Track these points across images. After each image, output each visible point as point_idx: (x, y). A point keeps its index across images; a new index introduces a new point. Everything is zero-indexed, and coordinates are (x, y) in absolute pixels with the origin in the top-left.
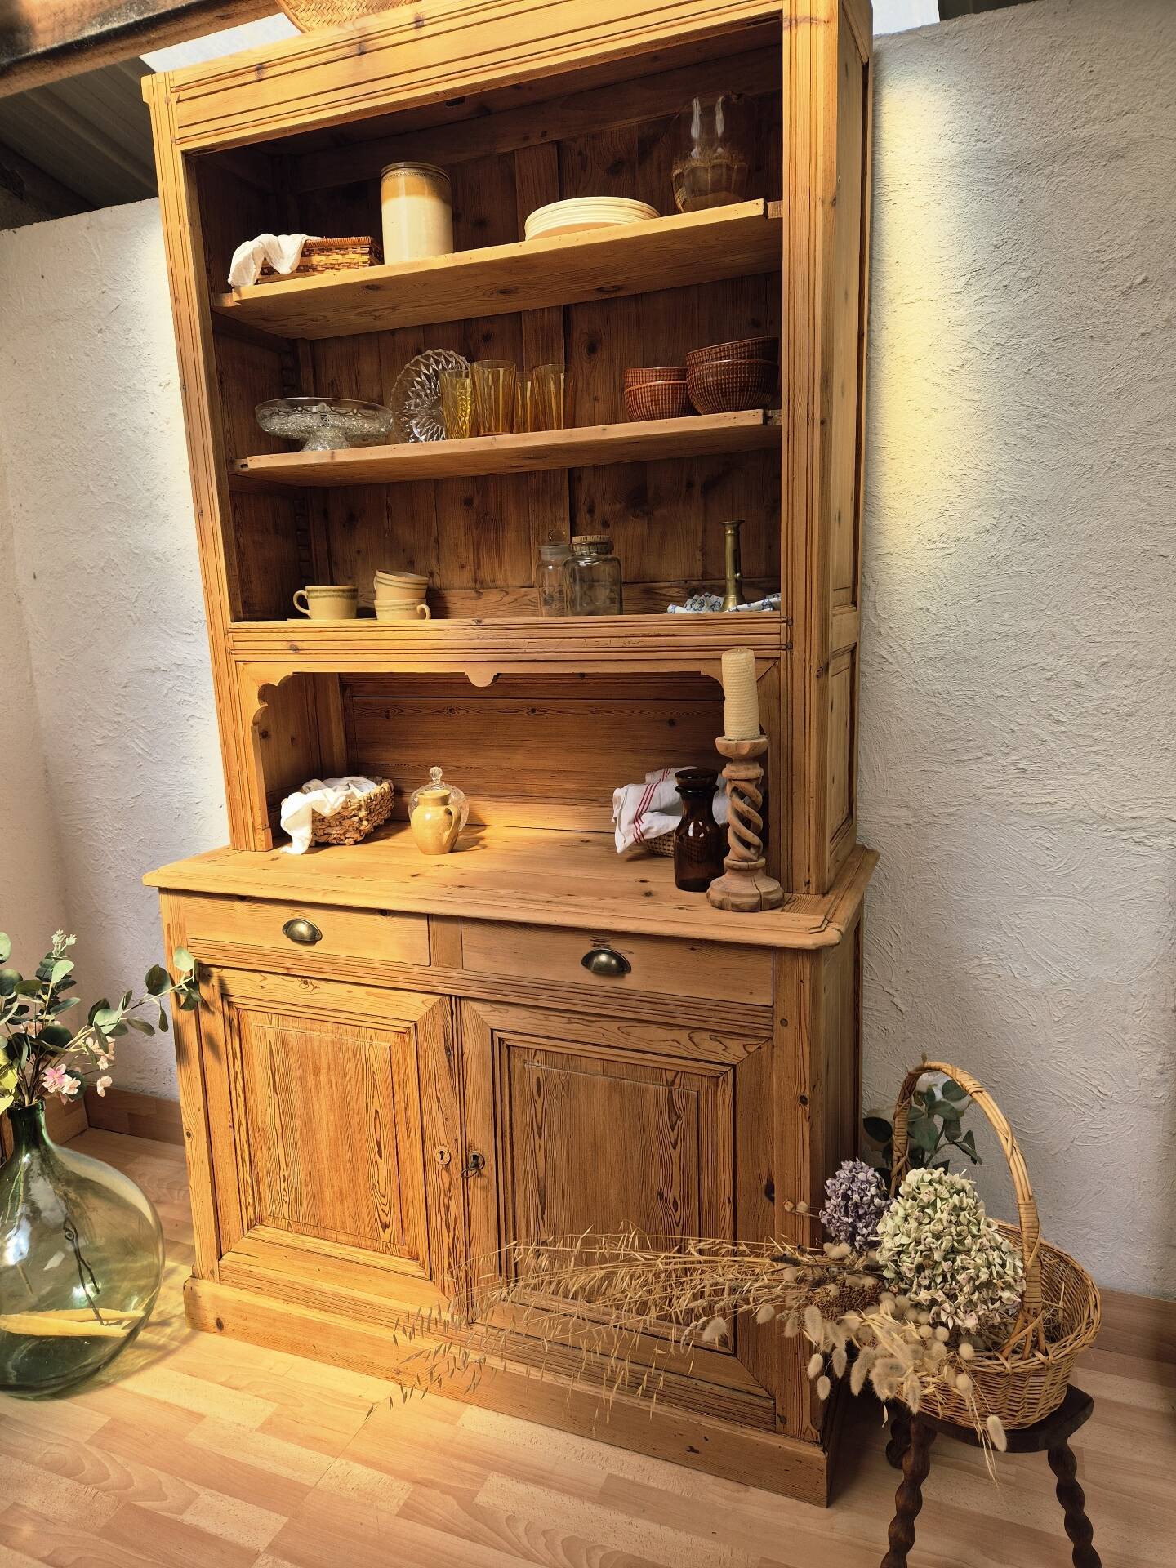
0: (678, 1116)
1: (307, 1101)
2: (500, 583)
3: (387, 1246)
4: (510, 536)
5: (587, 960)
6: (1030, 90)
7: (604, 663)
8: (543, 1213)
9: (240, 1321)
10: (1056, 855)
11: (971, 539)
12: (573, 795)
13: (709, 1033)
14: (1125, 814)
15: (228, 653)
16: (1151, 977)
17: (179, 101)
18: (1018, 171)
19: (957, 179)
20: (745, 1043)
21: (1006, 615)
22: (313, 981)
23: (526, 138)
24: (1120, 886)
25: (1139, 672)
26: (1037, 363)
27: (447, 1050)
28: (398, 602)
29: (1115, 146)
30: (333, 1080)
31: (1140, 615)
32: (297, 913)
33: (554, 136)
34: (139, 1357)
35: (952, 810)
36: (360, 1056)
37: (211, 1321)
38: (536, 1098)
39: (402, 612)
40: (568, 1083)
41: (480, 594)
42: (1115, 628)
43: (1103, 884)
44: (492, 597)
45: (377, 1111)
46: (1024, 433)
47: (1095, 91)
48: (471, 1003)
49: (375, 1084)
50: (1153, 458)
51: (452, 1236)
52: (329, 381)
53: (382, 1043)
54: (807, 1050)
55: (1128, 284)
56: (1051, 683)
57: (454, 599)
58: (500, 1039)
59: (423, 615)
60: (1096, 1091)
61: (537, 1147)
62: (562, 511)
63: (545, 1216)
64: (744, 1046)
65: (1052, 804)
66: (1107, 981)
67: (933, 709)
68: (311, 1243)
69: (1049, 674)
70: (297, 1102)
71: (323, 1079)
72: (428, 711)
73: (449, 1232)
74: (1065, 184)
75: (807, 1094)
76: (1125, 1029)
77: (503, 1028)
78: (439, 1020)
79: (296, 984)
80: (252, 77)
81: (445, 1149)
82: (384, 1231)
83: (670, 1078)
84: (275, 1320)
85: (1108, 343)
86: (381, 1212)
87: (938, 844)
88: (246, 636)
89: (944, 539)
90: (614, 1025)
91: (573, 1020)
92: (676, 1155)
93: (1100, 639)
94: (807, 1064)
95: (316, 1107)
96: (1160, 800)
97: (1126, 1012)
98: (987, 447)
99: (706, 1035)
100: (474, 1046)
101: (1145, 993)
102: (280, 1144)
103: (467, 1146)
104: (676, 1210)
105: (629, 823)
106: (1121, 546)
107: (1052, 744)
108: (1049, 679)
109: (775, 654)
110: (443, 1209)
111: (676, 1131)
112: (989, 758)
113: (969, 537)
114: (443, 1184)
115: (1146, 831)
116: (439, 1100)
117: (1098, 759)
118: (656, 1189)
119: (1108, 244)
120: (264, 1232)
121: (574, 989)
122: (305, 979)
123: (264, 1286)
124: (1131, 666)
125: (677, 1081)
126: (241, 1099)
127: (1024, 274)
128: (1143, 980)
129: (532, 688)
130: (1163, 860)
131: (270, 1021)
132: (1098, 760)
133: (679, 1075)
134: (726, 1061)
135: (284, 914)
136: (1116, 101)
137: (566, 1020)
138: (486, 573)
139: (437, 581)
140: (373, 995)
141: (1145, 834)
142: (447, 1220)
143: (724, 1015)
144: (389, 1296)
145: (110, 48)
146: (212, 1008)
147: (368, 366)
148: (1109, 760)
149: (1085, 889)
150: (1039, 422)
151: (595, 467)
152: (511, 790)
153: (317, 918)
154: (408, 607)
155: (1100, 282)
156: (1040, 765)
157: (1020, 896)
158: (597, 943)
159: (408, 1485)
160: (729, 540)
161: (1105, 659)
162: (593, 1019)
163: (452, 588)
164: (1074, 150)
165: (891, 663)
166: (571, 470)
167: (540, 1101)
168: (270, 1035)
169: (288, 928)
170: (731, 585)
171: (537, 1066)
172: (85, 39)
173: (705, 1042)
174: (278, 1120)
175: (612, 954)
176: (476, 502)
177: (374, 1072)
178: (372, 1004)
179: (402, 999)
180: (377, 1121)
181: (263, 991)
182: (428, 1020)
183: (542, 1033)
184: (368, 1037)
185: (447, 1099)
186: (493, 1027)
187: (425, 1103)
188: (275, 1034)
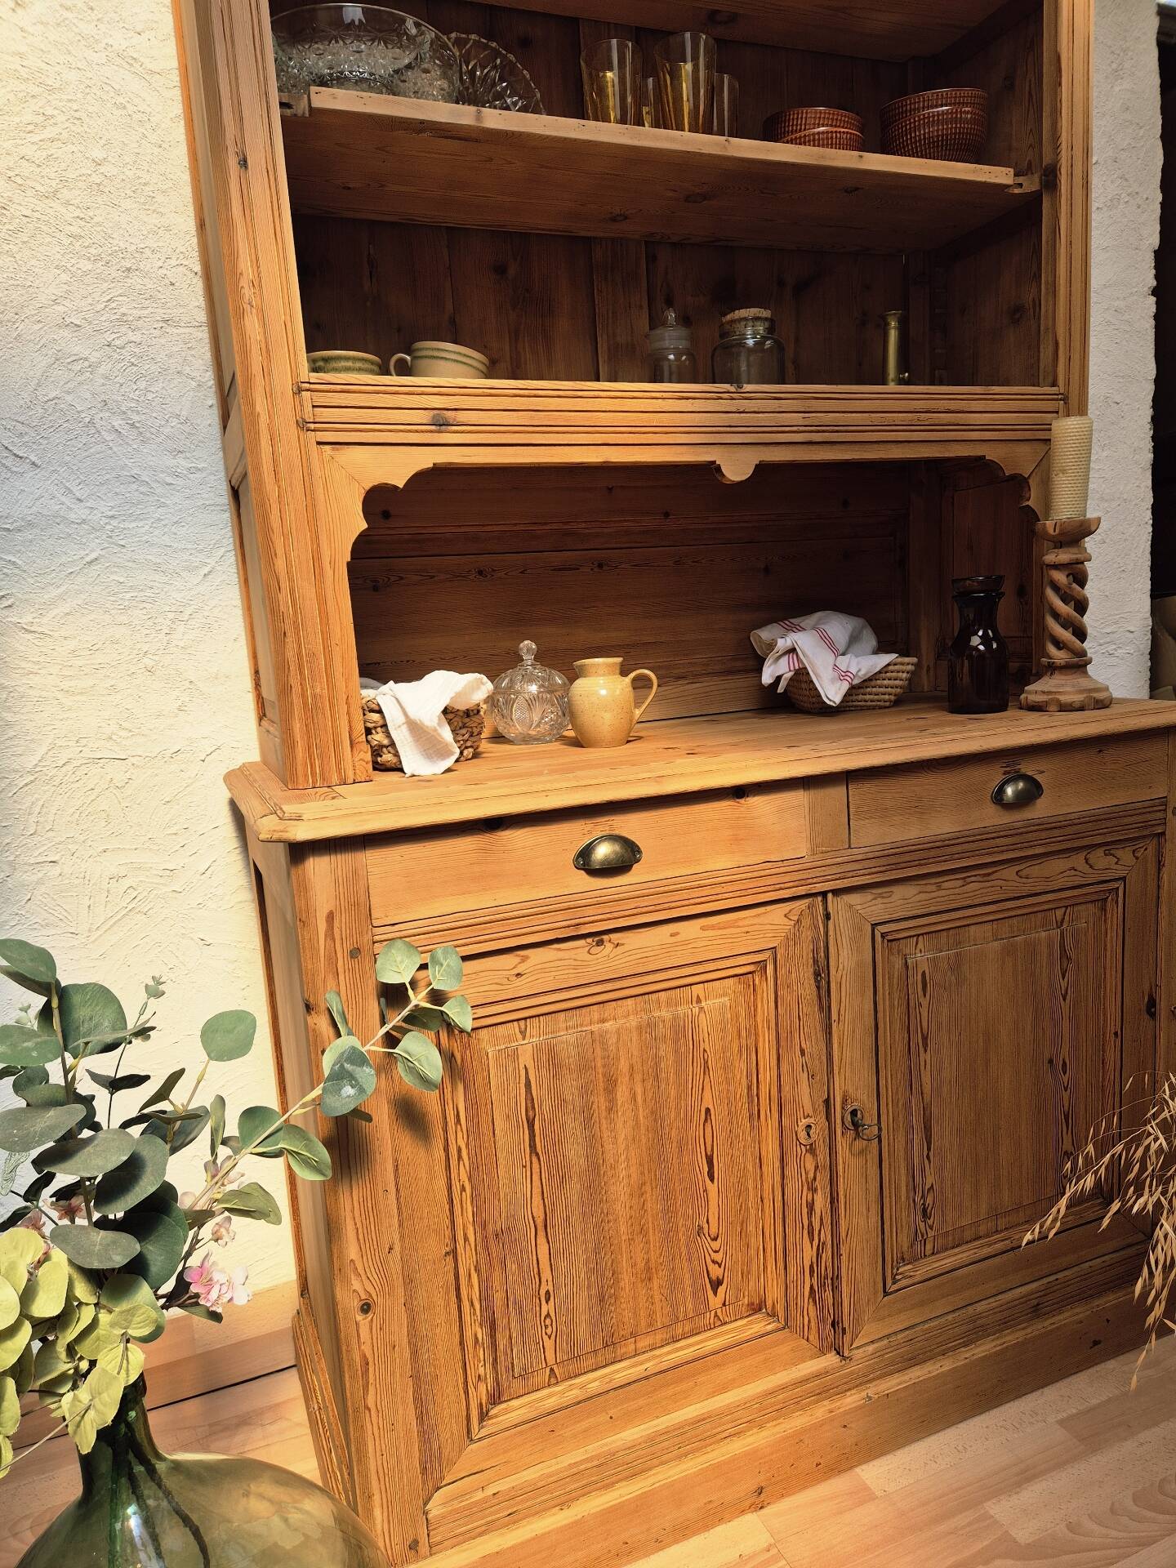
0: (1069, 959)
1: (592, 1143)
3: (716, 1315)
5: (998, 794)
8: (929, 1149)
13: (1103, 848)
20: (1134, 848)
22: (613, 936)
27: (817, 975)
30: (639, 1090)
32: (602, 825)
36: (684, 1035)
38: (922, 999)
40: (956, 965)
45: (708, 1110)
48: (846, 897)
49: (706, 1068)
51: (815, 1248)
58: (883, 935)
61: (922, 1064)
63: (931, 1154)
64: (1134, 851)
68: (593, 1382)
70: (574, 1153)
71: (622, 1094)
73: (812, 1240)
77: (887, 917)
78: (807, 935)
79: (577, 951)
81: (811, 1121)
82: (715, 1293)
83: (1059, 918)
86: (711, 1266)
90: (1009, 873)
91: (969, 880)
92: (1065, 1006)
95: (608, 1147)
99: (1100, 852)
100: (847, 961)
102: (542, 1239)
104: (1065, 1073)
110: (805, 1210)
111: (1066, 979)
114: (806, 1173)
116: (803, 1052)
118: (1047, 1056)
122: (598, 937)
123: (514, 1507)
125: (1067, 918)
129: (598, 535)
131: (523, 1033)
133: (1068, 910)
134: (1117, 876)
135: (576, 834)
137: (960, 883)
140: (713, 927)
142: (810, 1224)
144: (724, 1389)
153: (629, 825)
158: (1008, 769)
160: (893, 336)
162: (990, 870)
167: (925, 1002)
168: (526, 1058)
169: (583, 859)
171: (923, 956)
173: (1099, 858)
174: (537, 1199)
175: (1023, 780)
177: (704, 1050)
178: (710, 943)
179: (756, 921)
180: (708, 1125)
181: (519, 982)
182: (792, 939)
183: (933, 909)
184: (695, 999)
185: (814, 1046)
186: (874, 920)
187: (785, 1067)
188: (537, 1049)
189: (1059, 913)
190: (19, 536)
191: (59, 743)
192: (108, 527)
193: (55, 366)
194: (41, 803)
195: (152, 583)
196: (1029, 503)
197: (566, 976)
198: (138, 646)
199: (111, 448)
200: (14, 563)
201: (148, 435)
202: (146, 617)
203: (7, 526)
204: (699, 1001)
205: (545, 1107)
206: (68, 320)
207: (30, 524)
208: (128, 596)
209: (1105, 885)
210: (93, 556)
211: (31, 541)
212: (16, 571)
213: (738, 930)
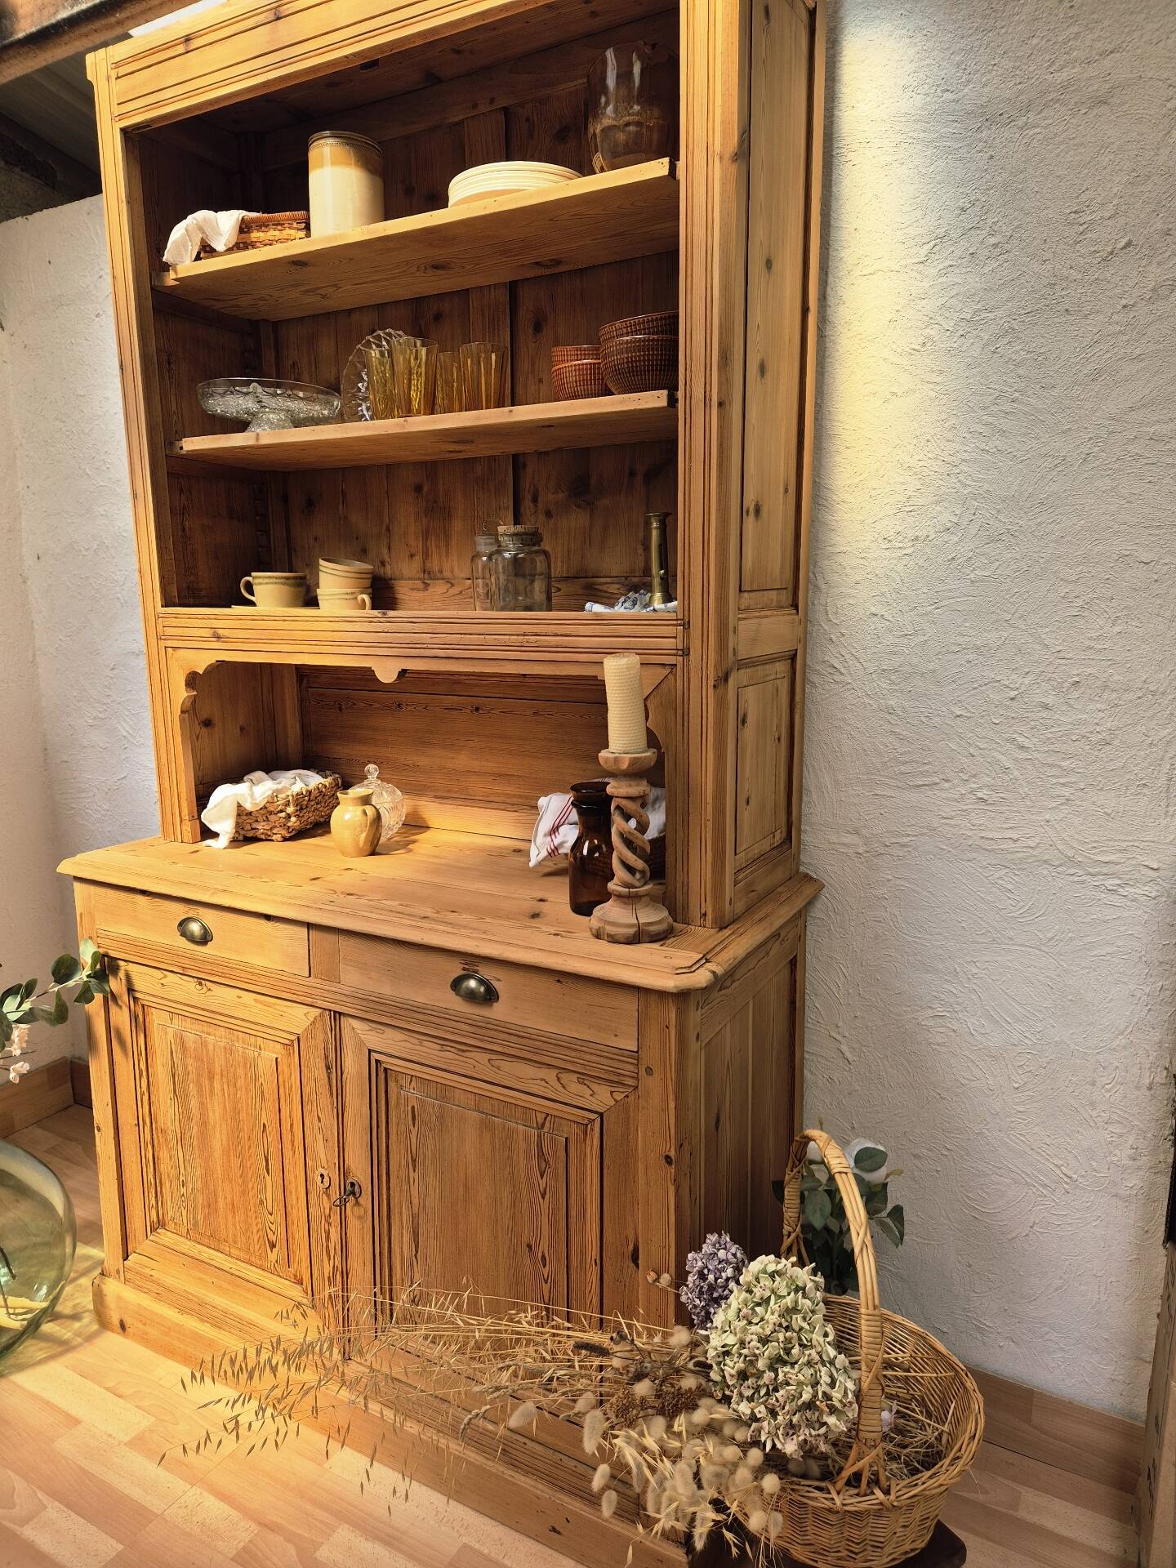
0: (547, 1163)
1: (202, 1105)
2: (447, 574)
3: (274, 1266)
4: (457, 525)
5: (456, 984)
6: (1003, 31)
7: (500, 663)
8: (417, 1252)
9: (140, 1325)
10: (1018, 898)
11: (930, 538)
12: (515, 800)
13: (577, 1075)
14: (1099, 858)
15: (158, 638)
16: (1124, 1047)
17: (118, 78)
18: (988, 124)
19: (922, 135)
20: (613, 1089)
21: (967, 625)
22: (207, 983)
23: (475, 106)
24: (1089, 939)
25: (1114, 695)
26: (1006, 340)
27: (328, 1068)
28: (337, 590)
29: (1097, 91)
31: (1117, 629)
32: (191, 911)
33: (502, 102)
34: (41, 1349)
35: (906, 840)
36: (250, 1065)
37: (116, 1321)
38: (411, 1127)
39: (344, 602)
41: (427, 585)
42: (1087, 643)
43: (1070, 935)
44: (439, 588)
45: (264, 1125)
46: (991, 420)
47: (1076, 29)
48: (351, 1020)
49: (263, 1096)
50: (1134, 449)
51: (332, 1266)
52: (290, 362)
53: (271, 1053)
54: (672, 1105)
55: (1109, 249)
56: (1014, 704)
57: (403, 590)
59: (363, 606)
60: (1058, 1172)
61: (412, 1181)
62: (505, 501)
63: (419, 1256)
64: (612, 1092)
65: (1015, 841)
66: (1073, 1046)
67: (887, 727)
68: (207, 1253)
69: (1013, 694)
70: (194, 1104)
71: (217, 1085)
72: (378, 706)
73: (329, 1260)
74: (1040, 137)
75: (672, 1154)
76: (1092, 1104)
78: (320, 1037)
79: (191, 984)
80: (181, 49)
81: (325, 1173)
82: (271, 1251)
83: (540, 1121)
84: (169, 1328)
85: (1086, 317)
86: (268, 1231)
87: (890, 877)
88: (174, 622)
89: (900, 538)
90: (484, 1057)
91: (445, 1048)
92: (545, 1205)
93: (1070, 656)
94: (672, 1121)
95: (211, 1114)
96: (1136, 844)
97: (1093, 1084)
98: (950, 436)
100: (354, 1066)
101: (1116, 1064)
102: (179, 1147)
103: (344, 1172)
104: (545, 1266)
105: (545, 835)
106: (1096, 549)
107: (1016, 773)
108: (1012, 699)
109: (671, 660)
110: (324, 1235)
111: (544, 1180)
112: (946, 785)
113: (928, 536)
114: (324, 1208)
115: (1120, 878)
116: (319, 1121)
117: (1066, 792)
118: (525, 1239)
119: (1087, 203)
120: (166, 1237)
121: (445, 1015)
122: (200, 981)
123: (163, 1293)
124: (1105, 687)
125: (547, 1124)
126: (146, 1098)
127: (993, 240)
128: (1114, 1050)
129: (476, 686)
130: (1139, 913)
131: (171, 1020)
132: (1067, 794)
133: (549, 1118)
134: (592, 1108)
135: (180, 911)
136: (1099, 39)
137: (439, 1047)
138: (434, 565)
139: (388, 571)
140: (261, 1002)
141: (1119, 882)
142: (328, 1246)
143: (588, 1057)
145: (84, 30)
146: (119, 1002)
147: (326, 347)
148: (1081, 794)
149: (1050, 940)
150: (1007, 407)
151: (540, 454)
152: (456, 792)
153: (210, 918)
154: (347, 597)
155: (1078, 247)
156: (1002, 795)
157: (978, 943)
159: (254, 1527)
160: (655, 534)
161: (1077, 679)
162: (464, 1048)
163: (401, 579)
164: (1050, 98)
165: (842, 674)
166: (515, 457)
167: (414, 1131)
168: (171, 1035)
170: (656, 582)
171: (413, 1093)
172: (58, 22)
174: (177, 1124)
175: (481, 982)
176: (425, 489)
177: (262, 1084)
178: (261, 1013)
180: (265, 1135)
182: (310, 1033)
183: (416, 1059)
184: (257, 1046)
185: (327, 1119)
186: (370, 1047)
187: (307, 1122)
188: (175, 1034)
189: (540, 1116)
204: (260, 1049)
205: (180, 1071)
213: (276, 1011)
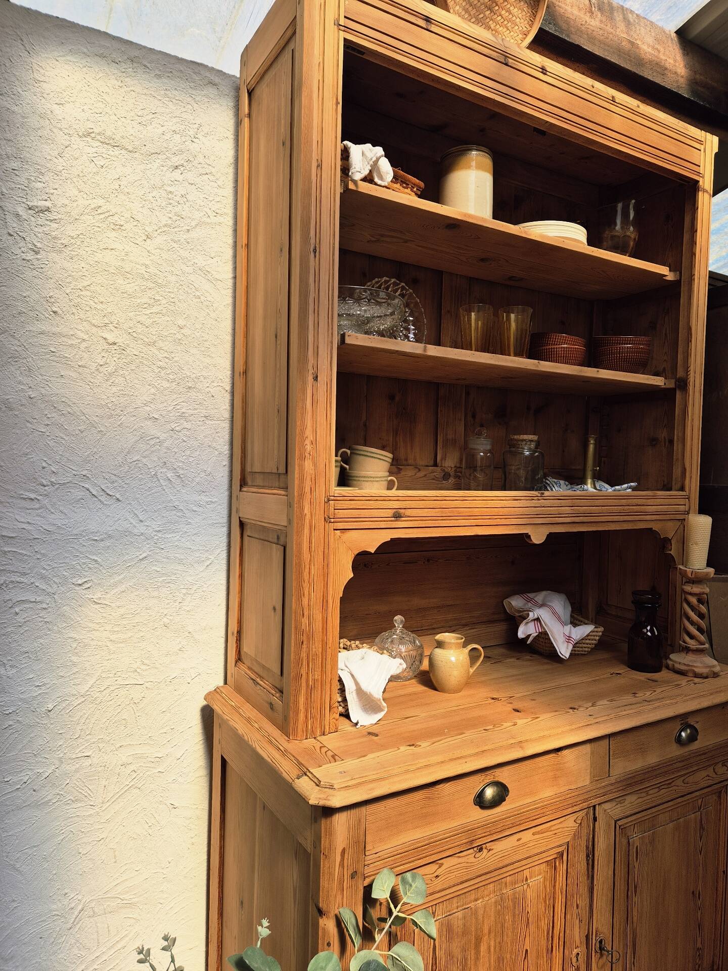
0: (704, 829)
2: (411, 462)
8: (634, 958)
15: (327, 520)
22: (489, 844)
27: (588, 856)
30: (492, 944)
32: (490, 777)
38: (635, 863)
40: (652, 840)
41: (399, 470)
44: (409, 472)
45: (527, 951)
48: (604, 805)
53: (538, 877)
58: (620, 827)
62: (460, 414)
71: (483, 948)
77: (622, 815)
78: (585, 831)
79: (470, 857)
80: (422, 23)
83: (700, 804)
90: (680, 781)
91: (661, 788)
92: (701, 857)
99: (720, 765)
104: (699, 899)
109: (683, 517)
111: (702, 841)
116: (577, 908)
118: (692, 890)
121: (670, 763)
122: (481, 847)
125: (703, 804)
135: (474, 785)
137: (657, 790)
138: (401, 454)
153: (503, 775)
158: (684, 723)
160: (592, 447)
162: (671, 781)
169: (479, 798)
170: (591, 473)
171: (637, 836)
173: (720, 769)
176: (397, 398)
177: (528, 912)
178: (536, 843)
179: (561, 826)
180: (526, 960)
181: (436, 881)
182: (576, 836)
183: (644, 808)
184: (524, 879)
185: (584, 902)
186: (616, 818)
187: (568, 917)
189: (700, 801)
190: (102, 544)
191: (104, 675)
192: (156, 537)
193: (140, 442)
194: (86, 716)
195: (176, 571)
196: (671, 552)
197: (461, 874)
198: (162, 611)
199: (164, 490)
200: (96, 561)
201: (187, 482)
202: (169, 592)
203: (96, 538)
204: (527, 880)
205: (442, 961)
206: (151, 415)
207: (110, 537)
208: (161, 579)
209: (722, 784)
210: (144, 555)
211: (108, 547)
212: (96, 566)
213: (551, 833)
